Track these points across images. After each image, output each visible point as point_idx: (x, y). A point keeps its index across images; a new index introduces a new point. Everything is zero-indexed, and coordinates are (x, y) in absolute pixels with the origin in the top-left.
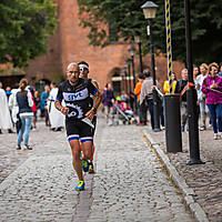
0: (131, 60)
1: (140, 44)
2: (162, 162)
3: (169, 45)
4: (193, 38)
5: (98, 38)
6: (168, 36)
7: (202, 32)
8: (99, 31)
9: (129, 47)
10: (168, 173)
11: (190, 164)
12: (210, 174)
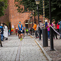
0: (31, 17)
1: (34, 12)
2: (41, 50)
5: (21, 10)
6: (44, 10)
7: (55, 9)
8: (21, 8)
9: (31, 13)
10: (43, 53)
11: (51, 50)
12: (57, 54)
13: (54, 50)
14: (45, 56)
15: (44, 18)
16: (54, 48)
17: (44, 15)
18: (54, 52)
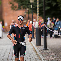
0: (25, 16)
2: (34, 49)
3: (38, 11)
4: (46, 10)
5: (14, 8)
6: (38, 9)
10: (36, 52)
11: (44, 50)
12: (50, 53)
13: (47, 49)
14: (38, 55)
15: (38, 17)
16: (47, 48)
17: (38, 14)
18: (47, 51)
